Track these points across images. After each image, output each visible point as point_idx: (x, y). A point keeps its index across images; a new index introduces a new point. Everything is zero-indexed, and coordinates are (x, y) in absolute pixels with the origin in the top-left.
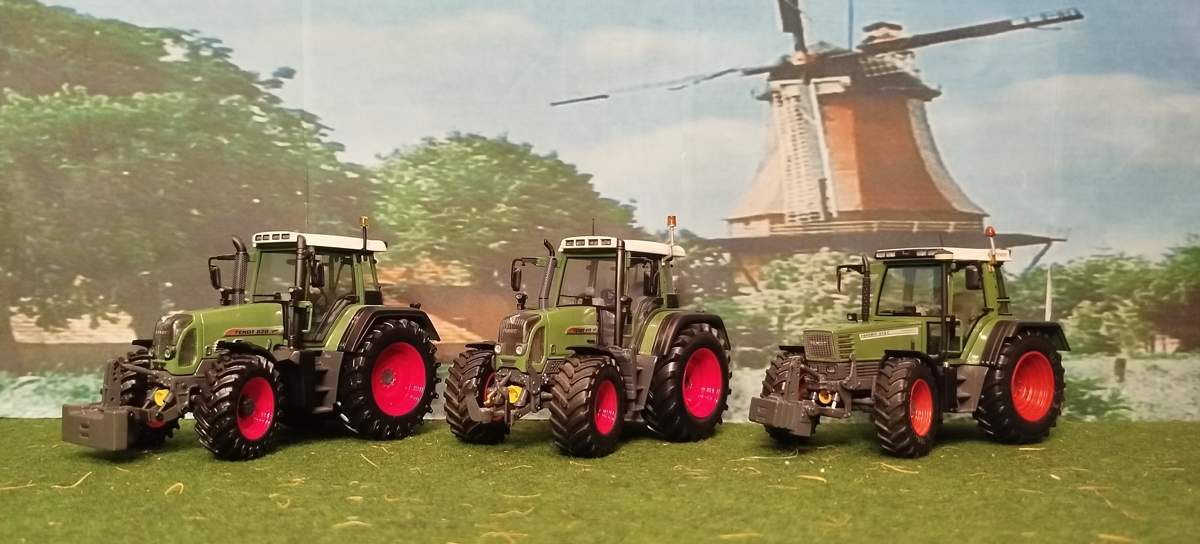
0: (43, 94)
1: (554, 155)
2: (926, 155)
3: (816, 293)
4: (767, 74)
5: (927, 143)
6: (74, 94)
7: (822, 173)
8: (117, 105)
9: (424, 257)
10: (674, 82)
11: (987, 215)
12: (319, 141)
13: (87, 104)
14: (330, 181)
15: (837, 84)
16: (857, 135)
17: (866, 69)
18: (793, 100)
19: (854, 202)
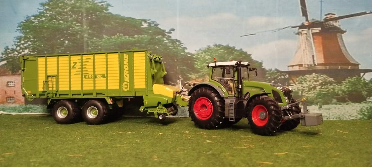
0: (113, 36)
1: (241, 49)
2: (342, 48)
3: (312, 85)
4: (298, 28)
5: (343, 45)
6: (120, 36)
7: (313, 53)
8: (130, 38)
9: (207, 76)
10: (272, 30)
11: (360, 64)
12: (181, 47)
13: (123, 38)
14: (183, 57)
15: (317, 30)
16: (323, 43)
17: (325, 26)
18: (305, 35)
19: (322, 61)
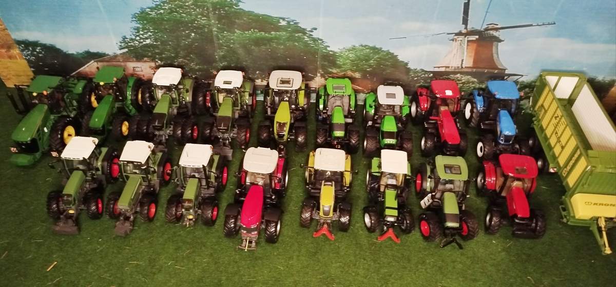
0: (246, 31)
2: (495, 56)
4: (454, 35)
5: (496, 52)
7: (463, 58)
8: (267, 35)
11: (507, 69)
12: (323, 45)
13: (258, 34)
14: (325, 54)
15: (474, 38)
16: (476, 50)
17: (484, 34)
18: (460, 41)
19: (470, 64)
